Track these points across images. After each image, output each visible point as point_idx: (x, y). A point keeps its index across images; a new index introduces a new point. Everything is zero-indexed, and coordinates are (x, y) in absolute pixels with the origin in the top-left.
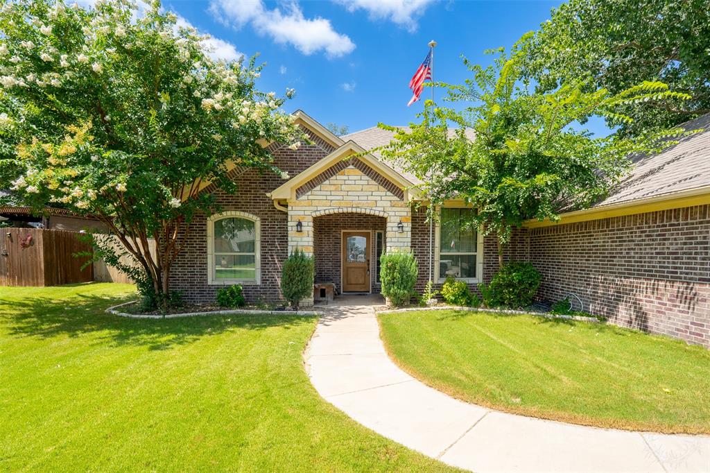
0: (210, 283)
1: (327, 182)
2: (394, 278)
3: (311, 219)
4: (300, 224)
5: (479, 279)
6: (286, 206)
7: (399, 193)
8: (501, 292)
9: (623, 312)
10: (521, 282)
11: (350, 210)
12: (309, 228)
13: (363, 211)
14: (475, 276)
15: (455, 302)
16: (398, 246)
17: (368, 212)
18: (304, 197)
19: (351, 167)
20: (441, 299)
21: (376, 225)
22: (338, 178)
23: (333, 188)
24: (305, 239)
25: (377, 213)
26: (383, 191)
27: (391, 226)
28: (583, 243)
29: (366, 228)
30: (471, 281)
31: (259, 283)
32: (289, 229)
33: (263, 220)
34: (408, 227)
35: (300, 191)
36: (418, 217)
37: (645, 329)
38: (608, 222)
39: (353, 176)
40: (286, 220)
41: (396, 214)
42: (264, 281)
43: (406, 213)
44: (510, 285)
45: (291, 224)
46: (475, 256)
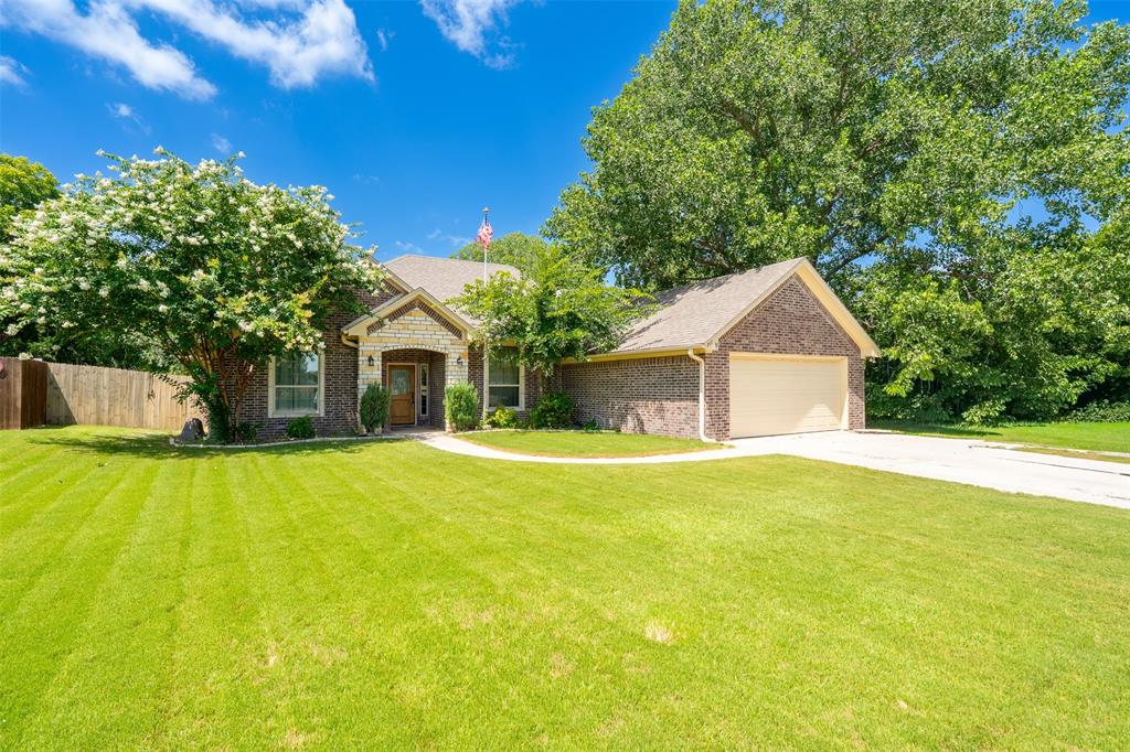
0: (270, 416)
1: (396, 321)
2: (460, 406)
3: (380, 354)
4: (370, 359)
5: (522, 407)
6: (356, 341)
7: (457, 332)
8: (545, 416)
9: (631, 422)
10: (559, 408)
11: (415, 347)
12: (378, 362)
13: (427, 348)
14: (518, 405)
15: (508, 426)
16: (456, 379)
17: (431, 349)
18: (374, 334)
19: (417, 309)
20: (494, 424)
21: (435, 360)
22: (406, 318)
23: (401, 327)
24: (376, 372)
25: (439, 350)
26: (444, 331)
27: (451, 363)
28: (603, 377)
29: (412, 361)
30: (517, 409)
31: (322, 415)
32: (360, 363)
33: (328, 353)
34: (466, 362)
35: (371, 329)
36: (475, 354)
37: (643, 431)
38: (618, 363)
39: (418, 316)
40: (357, 355)
41: (454, 351)
42: (327, 413)
43: (464, 350)
44: (552, 409)
45: (362, 359)
46: (518, 387)
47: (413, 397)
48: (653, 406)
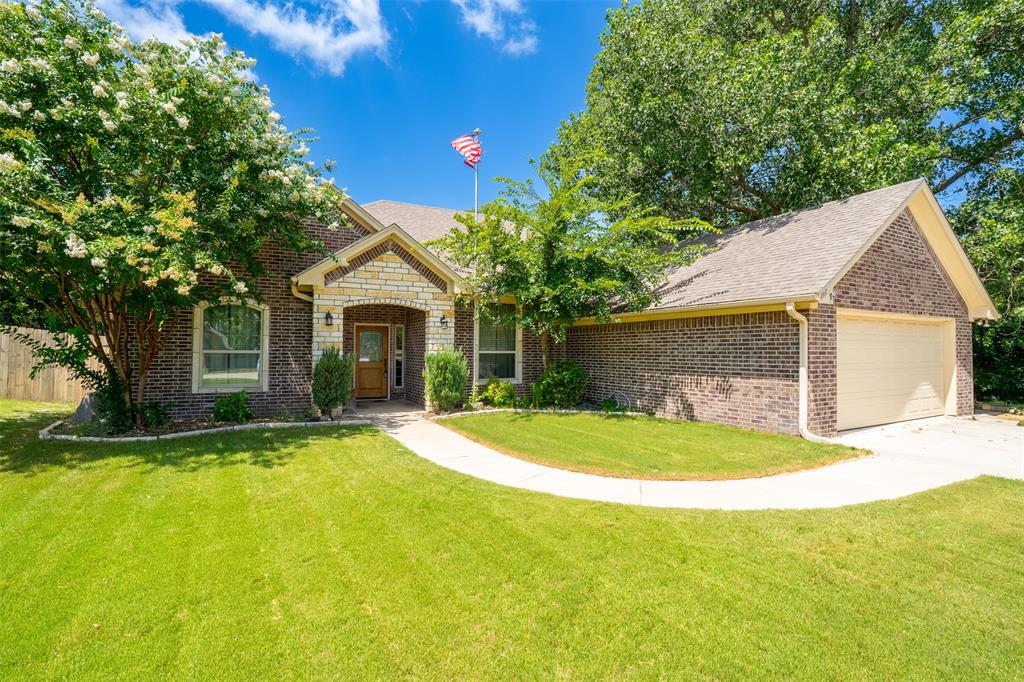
0: (195, 390)
1: (362, 268)
2: (445, 379)
3: (341, 310)
4: (328, 316)
5: (519, 378)
6: (311, 294)
7: (441, 283)
8: (551, 392)
9: (671, 405)
10: (572, 381)
11: (388, 301)
12: (338, 321)
13: (403, 303)
14: (513, 376)
15: (502, 404)
16: (439, 343)
17: (408, 304)
18: (334, 284)
19: (390, 252)
20: (487, 402)
21: (411, 319)
22: (375, 265)
23: (369, 275)
24: (335, 334)
25: (418, 306)
26: (425, 282)
27: (432, 323)
28: (629, 342)
29: (385, 321)
30: (513, 381)
31: (266, 389)
32: (315, 321)
33: (274, 309)
34: (451, 322)
35: (329, 277)
36: (462, 314)
37: (692, 418)
39: (391, 263)
40: (310, 311)
41: (437, 308)
42: (272, 386)
43: (448, 307)
44: (561, 383)
45: (318, 317)
46: (514, 355)
47: (386, 364)
48: (710, 383)
